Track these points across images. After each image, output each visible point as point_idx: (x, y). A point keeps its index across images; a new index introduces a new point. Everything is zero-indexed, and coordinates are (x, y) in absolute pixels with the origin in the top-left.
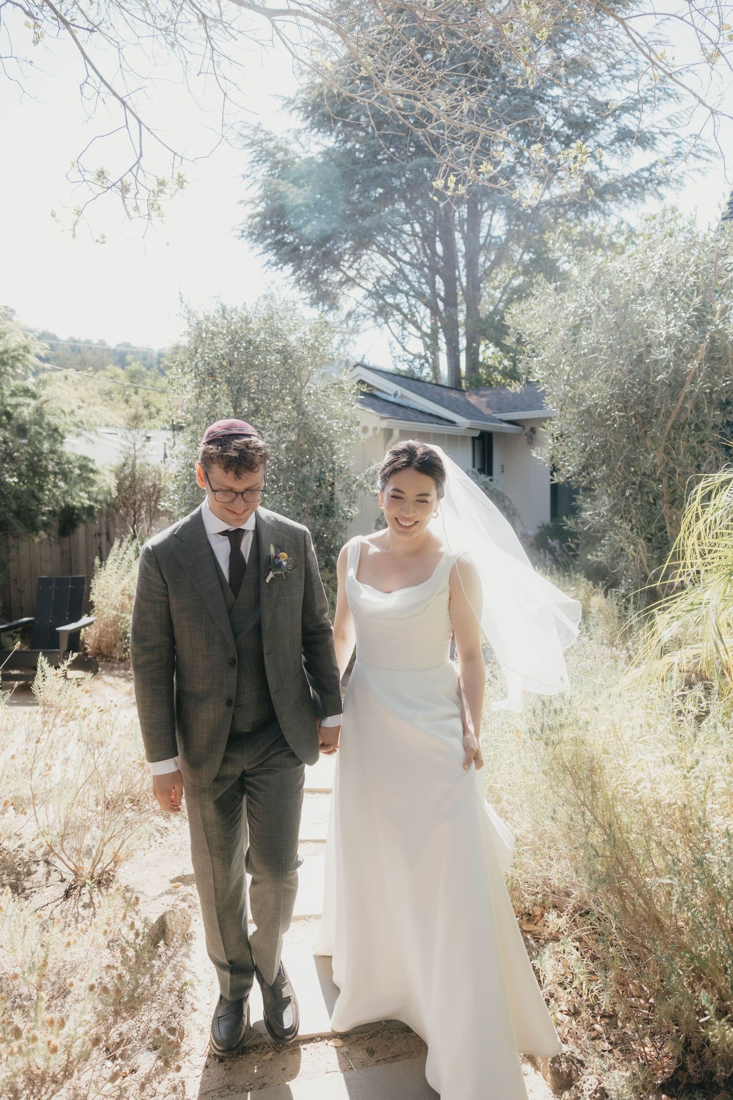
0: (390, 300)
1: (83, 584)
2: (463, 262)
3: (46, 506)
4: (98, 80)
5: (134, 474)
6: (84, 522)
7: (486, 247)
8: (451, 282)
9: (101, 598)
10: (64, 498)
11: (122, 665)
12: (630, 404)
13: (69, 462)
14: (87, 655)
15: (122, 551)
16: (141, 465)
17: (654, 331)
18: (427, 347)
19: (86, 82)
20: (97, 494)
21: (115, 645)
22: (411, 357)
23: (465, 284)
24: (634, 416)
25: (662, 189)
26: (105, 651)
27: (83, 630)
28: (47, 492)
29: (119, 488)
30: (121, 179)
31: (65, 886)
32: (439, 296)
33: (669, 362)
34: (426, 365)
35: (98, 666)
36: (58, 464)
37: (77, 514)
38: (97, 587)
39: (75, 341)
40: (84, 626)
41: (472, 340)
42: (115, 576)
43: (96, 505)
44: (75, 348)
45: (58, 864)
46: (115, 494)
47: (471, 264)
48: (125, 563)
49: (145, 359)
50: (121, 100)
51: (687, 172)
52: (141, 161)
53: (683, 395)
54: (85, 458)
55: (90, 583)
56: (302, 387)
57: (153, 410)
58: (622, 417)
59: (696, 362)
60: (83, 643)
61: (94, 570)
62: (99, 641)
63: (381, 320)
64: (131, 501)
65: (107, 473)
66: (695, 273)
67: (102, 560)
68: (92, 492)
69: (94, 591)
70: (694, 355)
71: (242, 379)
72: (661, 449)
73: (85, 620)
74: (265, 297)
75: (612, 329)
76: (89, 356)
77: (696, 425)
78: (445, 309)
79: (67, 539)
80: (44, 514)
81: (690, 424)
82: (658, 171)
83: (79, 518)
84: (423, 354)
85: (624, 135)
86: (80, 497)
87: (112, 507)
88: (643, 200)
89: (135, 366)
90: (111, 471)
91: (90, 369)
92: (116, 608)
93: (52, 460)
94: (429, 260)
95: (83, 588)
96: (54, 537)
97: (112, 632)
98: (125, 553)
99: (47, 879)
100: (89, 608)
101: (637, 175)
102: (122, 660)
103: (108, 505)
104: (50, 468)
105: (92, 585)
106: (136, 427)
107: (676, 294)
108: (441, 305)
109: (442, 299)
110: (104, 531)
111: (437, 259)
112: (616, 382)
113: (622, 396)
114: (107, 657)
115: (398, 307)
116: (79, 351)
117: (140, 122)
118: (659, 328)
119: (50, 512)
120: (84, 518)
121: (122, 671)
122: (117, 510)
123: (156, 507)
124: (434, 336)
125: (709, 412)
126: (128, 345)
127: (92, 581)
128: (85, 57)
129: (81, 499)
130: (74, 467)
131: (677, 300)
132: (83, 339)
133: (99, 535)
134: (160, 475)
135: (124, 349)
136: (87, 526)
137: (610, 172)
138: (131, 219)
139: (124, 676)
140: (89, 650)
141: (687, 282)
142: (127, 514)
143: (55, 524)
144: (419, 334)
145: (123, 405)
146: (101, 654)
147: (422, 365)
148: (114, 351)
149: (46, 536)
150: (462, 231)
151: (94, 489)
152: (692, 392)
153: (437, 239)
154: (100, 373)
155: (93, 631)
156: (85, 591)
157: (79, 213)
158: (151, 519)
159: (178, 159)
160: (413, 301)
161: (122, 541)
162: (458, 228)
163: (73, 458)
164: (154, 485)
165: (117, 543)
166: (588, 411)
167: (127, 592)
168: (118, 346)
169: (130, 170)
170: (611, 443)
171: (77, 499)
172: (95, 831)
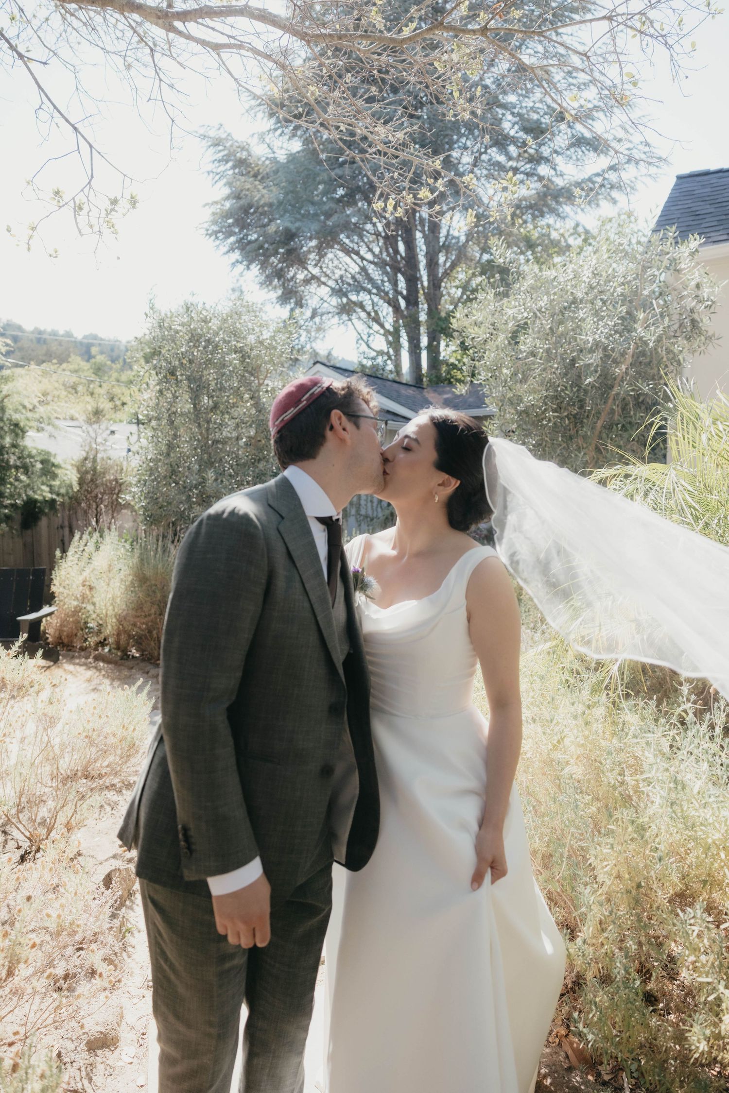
0: (354, 297)
1: (44, 575)
2: (425, 261)
3: (8, 499)
4: (52, 107)
5: (95, 468)
6: (46, 514)
7: (447, 248)
8: (412, 281)
9: (61, 589)
10: (26, 491)
11: (83, 653)
12: (563, 405)
13: (30, 456)
14: (48, 644)
15: (82, 543)
16: (103, 459)
17: (582, 337)
18: (389, 343)
19: (40, 108)
20: (60, 487)
21: (76, 635)
22: (374, 354)
23: (426, 284)
24: (567, 416)
25: (615, 194)
26: (66, 641)
27: (44, 620)
28: (9, 486)
29: (81, 482)
30: (73, 198)
31: (21, 852)
32: (401, 293)
33: (597, 366)
34: (389, 362)
35: (58, 655)
36: (19, 458)
37: (39, 508)
38: (58, 578)
39: (40, 332)
40: (46, 616)
41: (433, 338)
42: (76, 567)
43: (57, 499)
44: (40, 338)
45: (16, 833)
46: (76, 488)
47: (432, 264)
48: (86, 554)
49: (112, 350)
50: (73, 126)
51: (639, 178)
52: (92, 183)
53: (612, 397)
54: (48, 453)
55: (51, 574)
56: (260, 385)
57: (118, 403)
58: (558, 417)
59: (624, 367)
60: (45, 633)
61: (55, 562)
62: (61, 631)
63: (345, 317)
64: (93, 495)
65: (69, 467)
66: (623, 284)
67: (64, 551)
68: (54, 486)
69: (55, 582)
70: (622, 360)
71: (201, 377)
72: (591, 448)
73: (46, 610)
74: (233, 290)
75: (548, 334)
76: (54, 347)
77: (623, 426)
78: (407, 307)
79: (29, 532)
80: (6, 507)
81: (617, 425)
82: (612, 176)
83: (41, 511)
84: (386, 351)
85: (579, 142)
86: (42, 490)
87: (74, 500)
88: (598, 205)
89: (100, 358)
90: (72, 465)
91: (55, 361)
92: (77, 599)
93: (13, 454)
94: (391, 258)
95: (44, 579)
96: (16, 530)
97: (73, 622)
98: (86, 545)
99: (4, 847)
100: (50, 599)
101: (590, 180)
102: (82, 649)
103: (70, 498)
104: (12, 462)
105: (53, 576)
106: (97, 422)
107: (604, 302)
108: (403, 303)
109: (404, 298)
110: (66, 523)
111: (399, 257)
112: (550, 385)
113: (556, 397)
114: (68, 646)
115: (361, 306)
116: (45, 341)
117: (91, 146)
118: (587, 335)
119: (12, 505)
120: (47, 511)
121: (83, 660)
122: (79, 504)
123: (117, 500)
124: (396, 334)
125: (635, 414)
126: (95, 337)
127: (53, 572)
128: (39, 87)
129: (43, 493)
130: (36, 461)
131: (604, 308)
132: (49, 330)
133: (62, 527)
134: (122, 469)
135: (91, 341)
136: (49, 519)
137: (565, 177)
138: (82, 235)
139: (85, 664)
140: (50, 639)
141: (614, 291)
142: (89, 507)
143: (18, 517)
144: (382, 331)
145: (88, 398)
146: (62, 643)
147: (385, 361)
148: (81, 343)
149: (7, 529)
150: (423, 231)
151: (56, 483)
152: (618, 394)
153: (400, 238)
154: (64, 365)
155: (54, 621)
156: (46, 583)
157: (34, 229)
158: (113, 512)
159: (127, 180)
160: (376, 299)
161: (82, 534)
162: (419, 228)
163: (34, 452)
164: (116, 480)
165: (77, 535)
166: (526, 412)
167: (87, 583)
168: (85, 337)
169: (82, 190)
170: (546, 441)
171: (39, 492)
172: (51, 804)
